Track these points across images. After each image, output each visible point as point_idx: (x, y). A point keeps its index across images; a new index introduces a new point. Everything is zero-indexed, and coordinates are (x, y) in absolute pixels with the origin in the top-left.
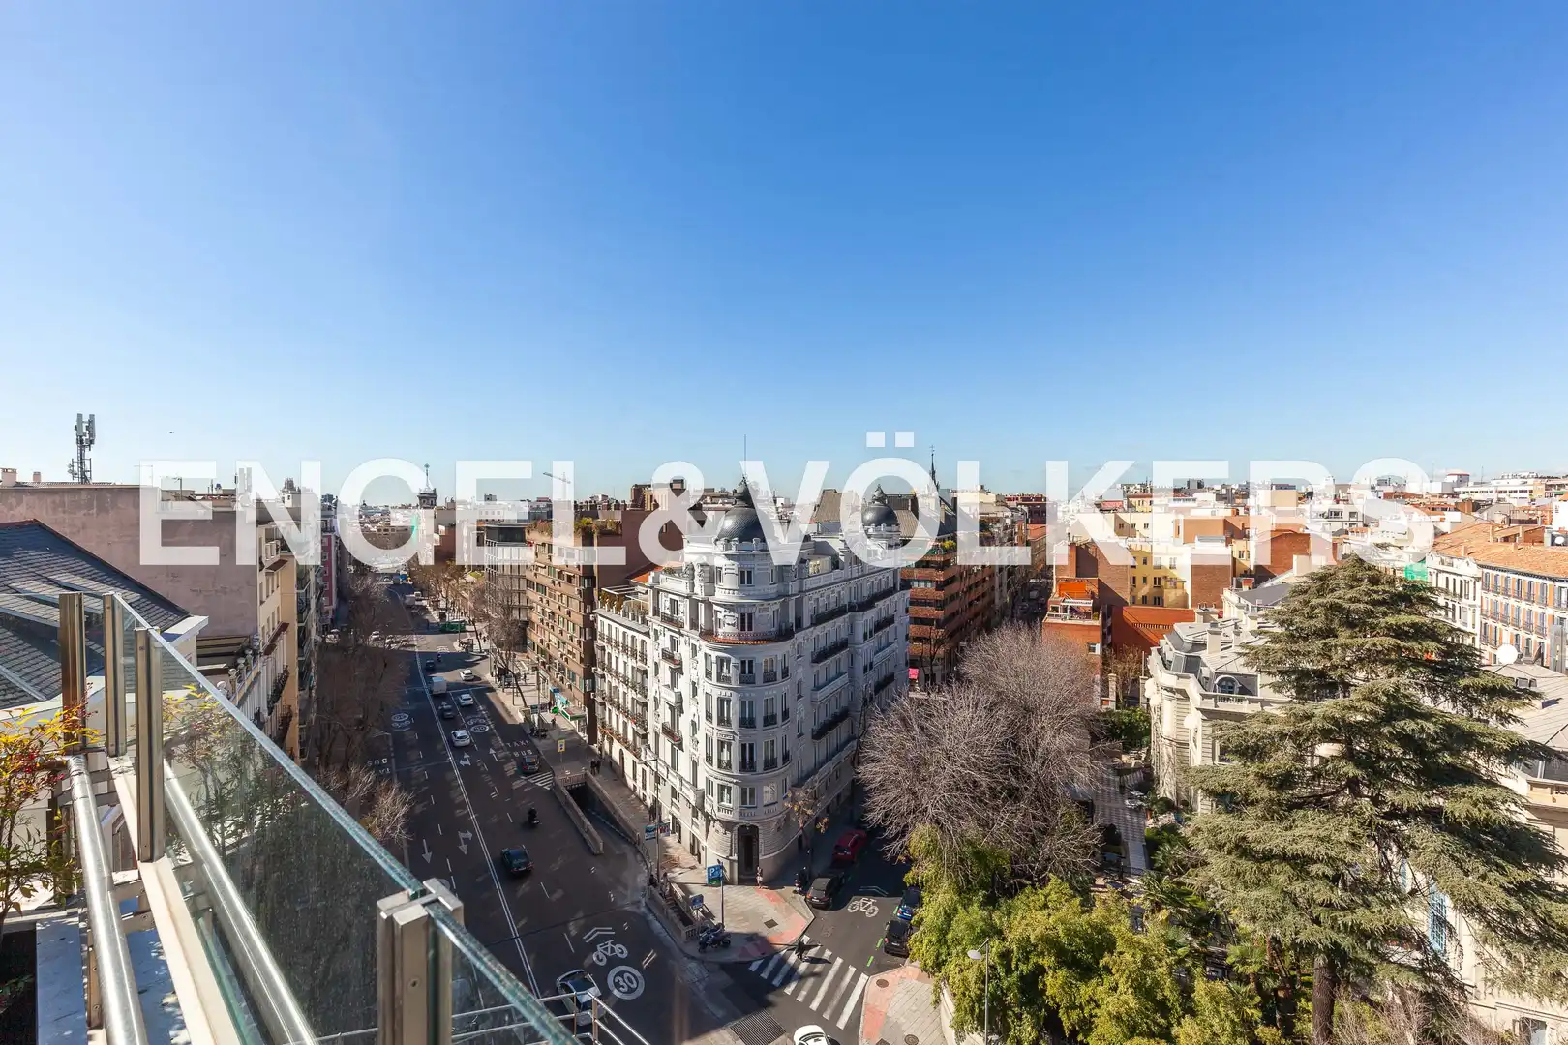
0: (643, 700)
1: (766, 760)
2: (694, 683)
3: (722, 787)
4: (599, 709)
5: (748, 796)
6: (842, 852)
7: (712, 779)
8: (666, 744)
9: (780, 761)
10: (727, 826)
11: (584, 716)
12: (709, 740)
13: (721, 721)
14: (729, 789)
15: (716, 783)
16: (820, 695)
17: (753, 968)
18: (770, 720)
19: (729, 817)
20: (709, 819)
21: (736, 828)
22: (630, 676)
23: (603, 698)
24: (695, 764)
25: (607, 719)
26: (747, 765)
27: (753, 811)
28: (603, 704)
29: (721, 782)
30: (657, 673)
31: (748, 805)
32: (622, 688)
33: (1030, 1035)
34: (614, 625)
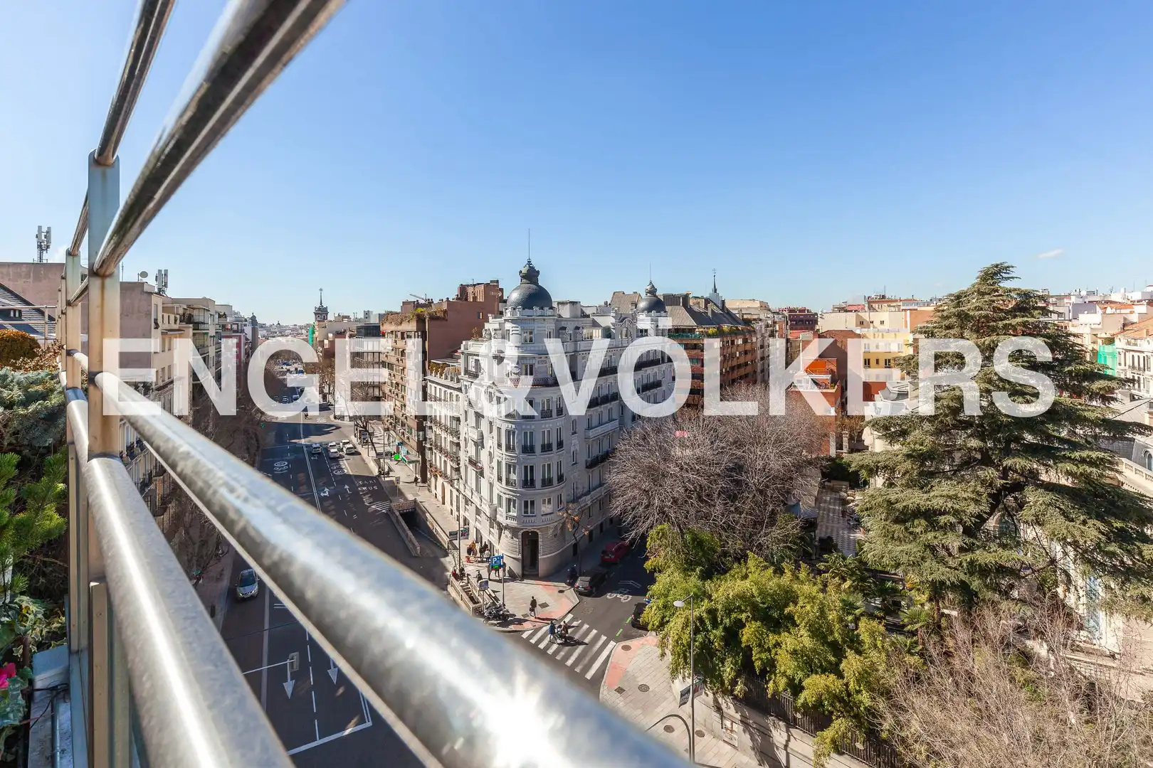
0: (457, 441)
1: (543, 480)
2: (491, 423)
3: (509, 500)
4: (428, 453)
5: (528, 506)
6: (608, 555)
7: (501, 494)
8: (472, 473)
9: (555, 481)
10: (514, 531)
11: (418, 461)
12: (499, 463)
13: (508, 448)
14: (514, 501)
15: (504, 497)
16: (592, 433)
17: (525, 636)
18: (547, 448)
19: (513, 523)
20: (501, 528)
21: (520, 533)
22: (449, 425)
23: (431, 445)
24: (491, 485)
25: (434, 461)
26: (528, 483)
27: (533, 519)
28: (430, 449)
29: (507, 496)
30: (466, 420)
31: (529, 514)
32: (444, 435)
33: (729, 675)
34: (438, 387)
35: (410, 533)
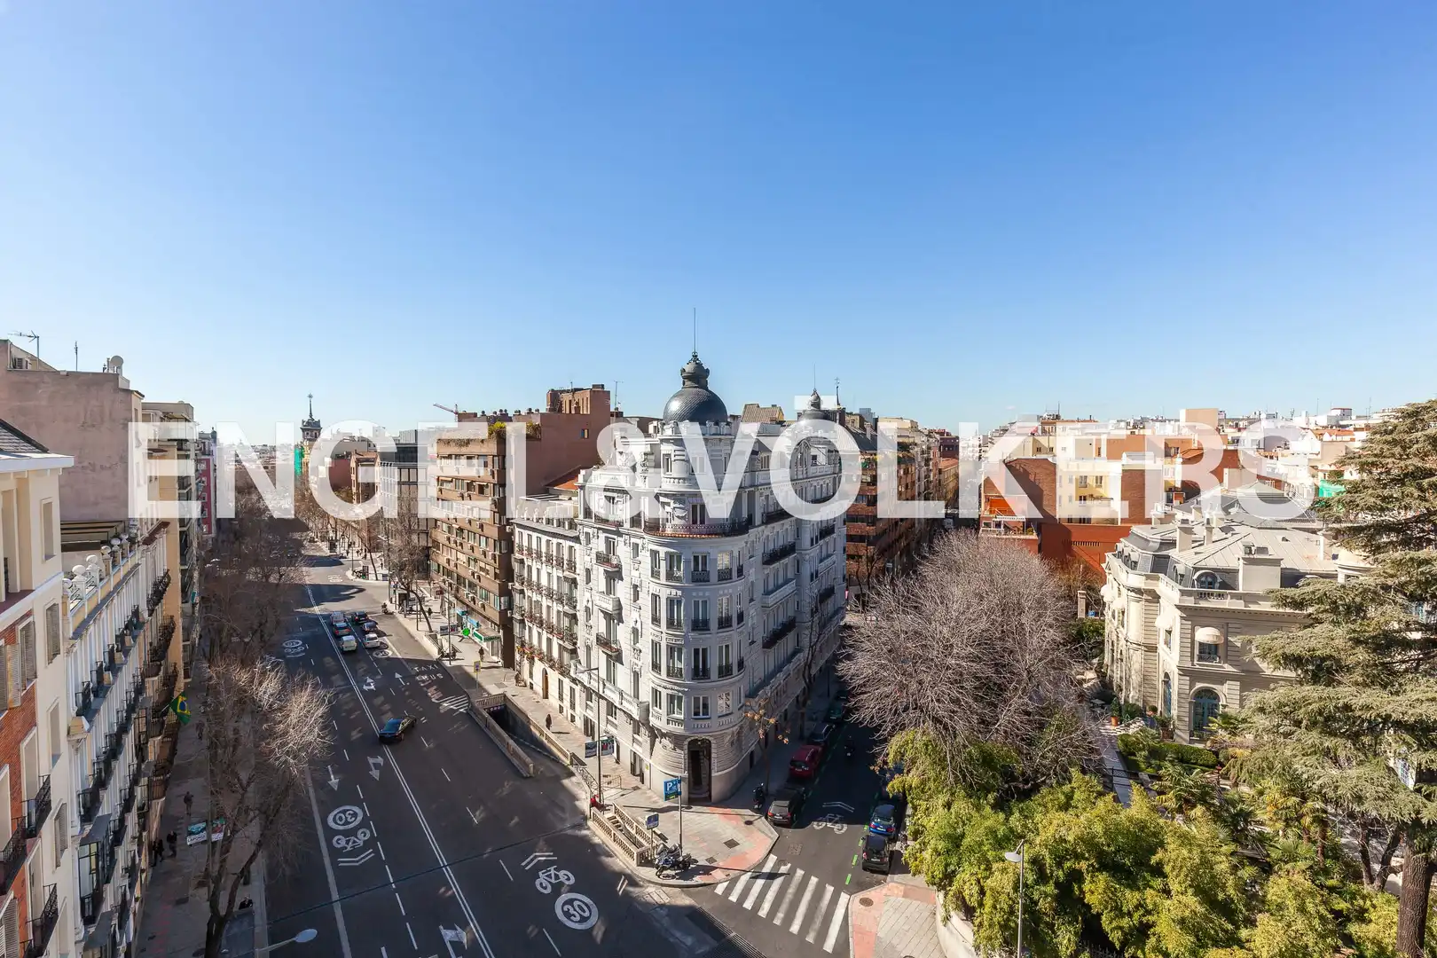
0: (572, 612)
1: (720, 668)
2: (635, 587)
3: (671, 698)
4: (517, 628)
5: (700, 704)
6: (800, 767)
7: (659, 689)
8: (599, 658)
9: (735, 668)
10: (677, 740)
11: (499, 638)
12: (655, 646)
13: (670, 624)
14: (680, 699)
15: (664, 693)
16: (771, 600)
17: (720, 890)
18: (725, 623)
19: (679, 729)
20: (654, 734)
21: (686, 743)
22: (555, 587)
23: (523, 615)
24: (636, 676)
25: (527, 638)
26: (700, 672)
27: (707, 722)
28: (522, 622)
29: (670, 692)
30: (588, 580)
31: (701, 716)
32: (545, 602)
33: (1067, 948)
34: (535, 535)
35: (511, 742)
